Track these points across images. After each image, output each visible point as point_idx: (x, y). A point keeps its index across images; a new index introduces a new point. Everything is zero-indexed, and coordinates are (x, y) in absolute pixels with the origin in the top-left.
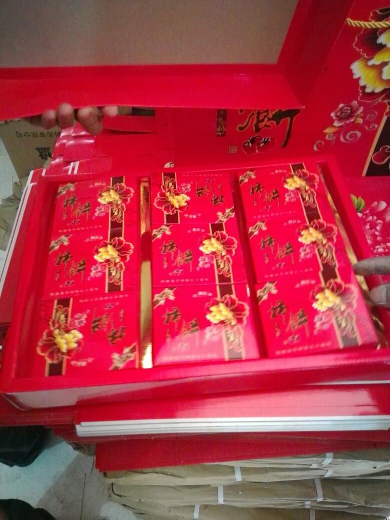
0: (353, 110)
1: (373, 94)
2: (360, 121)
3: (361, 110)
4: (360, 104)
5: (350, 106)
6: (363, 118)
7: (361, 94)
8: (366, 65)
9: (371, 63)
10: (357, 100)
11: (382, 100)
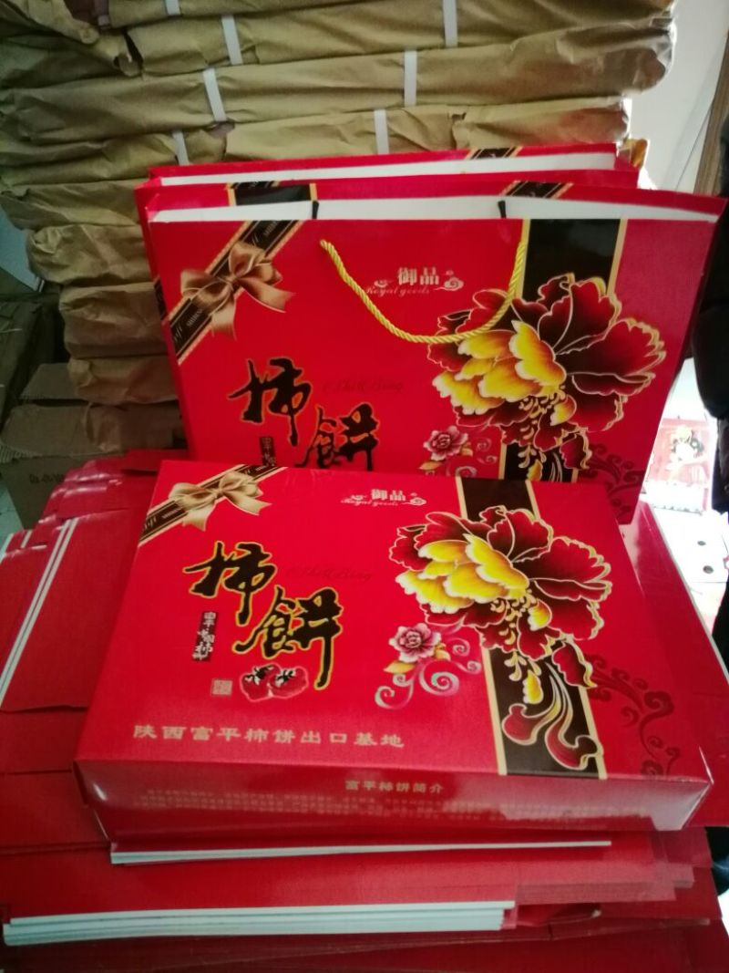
0: (455, 438)
1: (474, 417)
2: (469, 452)
3: (465, 437)
4: (462, 430)
5: (447, 433)
6: (473, 447)
7: (458, 418)
8: (454, 380)
9: (459, 377)
10: (455, 425)
11: (491, 423)
